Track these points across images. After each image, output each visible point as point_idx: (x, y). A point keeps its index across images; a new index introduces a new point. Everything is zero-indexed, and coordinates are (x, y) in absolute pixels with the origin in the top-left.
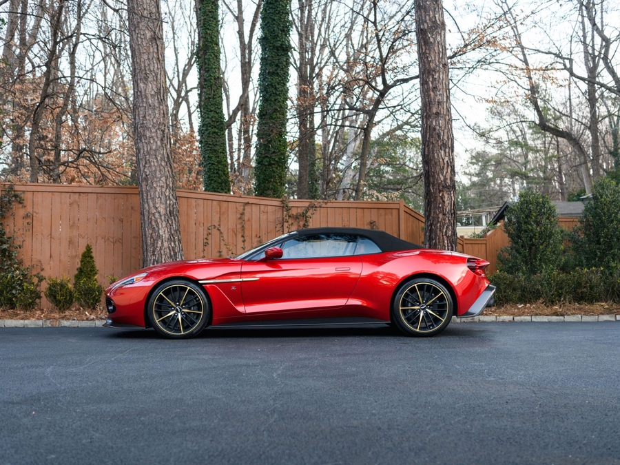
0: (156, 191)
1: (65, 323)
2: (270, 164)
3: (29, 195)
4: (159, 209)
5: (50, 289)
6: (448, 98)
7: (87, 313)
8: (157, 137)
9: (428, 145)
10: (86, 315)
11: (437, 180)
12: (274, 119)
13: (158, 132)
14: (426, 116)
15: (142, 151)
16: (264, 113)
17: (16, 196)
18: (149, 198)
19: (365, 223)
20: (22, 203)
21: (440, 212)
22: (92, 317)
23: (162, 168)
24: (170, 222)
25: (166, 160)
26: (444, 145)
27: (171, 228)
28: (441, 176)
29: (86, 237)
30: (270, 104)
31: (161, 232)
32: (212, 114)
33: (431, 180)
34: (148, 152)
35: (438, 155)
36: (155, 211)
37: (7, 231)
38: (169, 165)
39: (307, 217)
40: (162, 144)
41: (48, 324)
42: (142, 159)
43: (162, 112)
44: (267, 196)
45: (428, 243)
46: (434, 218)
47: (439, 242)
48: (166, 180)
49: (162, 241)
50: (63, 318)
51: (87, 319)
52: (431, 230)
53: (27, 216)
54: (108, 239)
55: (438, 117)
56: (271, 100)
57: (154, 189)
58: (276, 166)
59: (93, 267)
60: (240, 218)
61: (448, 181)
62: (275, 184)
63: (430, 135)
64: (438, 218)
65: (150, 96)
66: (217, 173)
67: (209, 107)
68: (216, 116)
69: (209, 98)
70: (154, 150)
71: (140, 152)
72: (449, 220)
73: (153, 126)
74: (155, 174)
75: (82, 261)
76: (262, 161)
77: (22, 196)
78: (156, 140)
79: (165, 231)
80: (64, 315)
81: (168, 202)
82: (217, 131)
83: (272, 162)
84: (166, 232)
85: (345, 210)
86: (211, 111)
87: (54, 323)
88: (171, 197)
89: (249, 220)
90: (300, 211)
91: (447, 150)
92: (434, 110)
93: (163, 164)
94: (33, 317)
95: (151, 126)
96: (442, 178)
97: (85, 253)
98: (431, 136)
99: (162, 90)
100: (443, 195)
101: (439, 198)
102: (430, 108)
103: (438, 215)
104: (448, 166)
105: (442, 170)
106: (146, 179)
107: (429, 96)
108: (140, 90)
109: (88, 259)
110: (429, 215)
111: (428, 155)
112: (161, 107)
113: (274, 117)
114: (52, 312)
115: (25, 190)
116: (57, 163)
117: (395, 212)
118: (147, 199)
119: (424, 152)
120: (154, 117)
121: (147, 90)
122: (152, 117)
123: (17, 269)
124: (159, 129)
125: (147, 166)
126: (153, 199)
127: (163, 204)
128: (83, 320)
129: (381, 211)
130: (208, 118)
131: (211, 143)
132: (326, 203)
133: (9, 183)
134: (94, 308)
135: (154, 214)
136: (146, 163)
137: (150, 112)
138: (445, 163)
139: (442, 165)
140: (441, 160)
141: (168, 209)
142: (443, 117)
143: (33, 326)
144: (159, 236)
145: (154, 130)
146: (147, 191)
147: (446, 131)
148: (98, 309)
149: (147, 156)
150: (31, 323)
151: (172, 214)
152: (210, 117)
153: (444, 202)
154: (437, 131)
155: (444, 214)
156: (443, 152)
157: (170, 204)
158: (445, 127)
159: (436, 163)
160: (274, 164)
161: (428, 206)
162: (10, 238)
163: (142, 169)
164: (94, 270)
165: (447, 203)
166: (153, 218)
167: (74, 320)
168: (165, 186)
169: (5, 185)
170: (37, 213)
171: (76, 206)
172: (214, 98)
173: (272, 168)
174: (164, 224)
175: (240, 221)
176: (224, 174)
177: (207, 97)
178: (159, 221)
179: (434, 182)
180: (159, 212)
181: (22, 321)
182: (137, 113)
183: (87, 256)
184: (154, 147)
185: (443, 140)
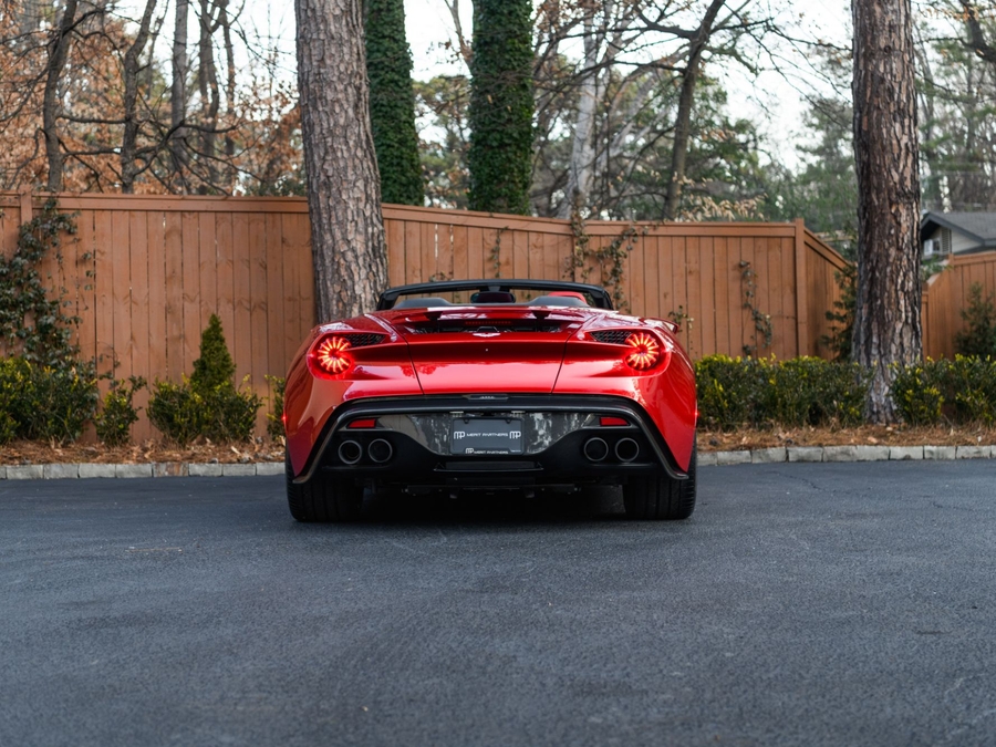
0: (347, 208)
1: (197, 469)
2: (502, 145)
3: (86, 218)
4: (354, 244)
5: (158, 403)
6: (908, 16)
7: (234, 449)
8: (347, 100)
9: (869, 113)
10: (233, 452)
11: (887, 181)
12: (507, 52)
13: (350, 90)
14: (864, 55)
15: (318, 129)
16: (488, 40)
17: (61, 219)
18: (334, 221)
19: (730, 266)
20: (73, 234)
21: (891, 245)
22: (246, 456)
23: (357, 161)
24: (374, 269)
25: (365, 147)
26: (901, 113)
27: (375, 282)
28: (894, 173)
29: (198, 299)
30: (500, 21)
31: (358, 290)
32: (386, 43)
33: (875, 181)
34: (330, 132)
35: (889, 132)
36: (346, 248)
37: (47, 287)
38: (369, 156)
39: (618, 255)
40: (356, 113)
41: (163, 471)
42: (317, 145)
43: (355, 50)
44: (498, 209)
45: (865, 306)
46: (878, 255)
47: (889, 303)
48: (365, 186)
49: (361, 307)
50: (191, 458)
51: (239, 461)
52: (873, 281)
53: (83, 260)
54: (240, 303)
55: (890, 55)
56: (502, 14)
57: (342, 205)
58: (514, 148)
59: (226, 358)
60: (491, 259)
61: (908, 183)
62: (511, 185)
63: (872, 92)
64: (888, 256)
65: (331, 16)
66: (398, 164)
67: (380, 29)
68: (395, 46)
69: (380, 10)
70: (342, 127)
71: (312, 131)
72: (909, 260)
73: (339, 78)
74: (346, 175)
75: (204, 348)
76: (484, 139)
77: (73, 219)
78: (346, 106)
79: (364, 288)
80: (190, 453)
81: (370, 230)
82: (396, 77)
83: (507, 141)
84: (368, 288)
85: (690, 241)
86: (384, 37)
87: (175, 469)
88: (375, 220)
89: (507, 263)
90: (605, 243)
91: (906, 122)
92: (882, 43)
93: (360, 154)
94: (128, 459)
95: (335, 79)
96: (896, 177)
97: (209, 331)
98: (876, 93)
99: (354, 7)
100: (897, 210)
101: (889, 217)
102: (873, 38)
103: (887, 250)
104: (907, 154)
105: (896, 161)
106: (327, 185)
107: (871, 13)
108: (311, 5)
109: (217, 344)
110: (869, 251)
111: (868, 132)
112: (354, 40)
113: (508, 47)
114: (164, 446)
115: (78, 207)
116: (129, 152)
117: (787, 243)
118: (330, 224)
119: (860, 126)
120: (342, 61)
121: (326, 7)
122: (338, 60)
123: (72, 364)
124: (350, 84)
125: (329, 158)
126: (342, 224)
127: (360, 233)
128: (231, 462)
129: (761, 242)
130: (378, 51)
131: (385, 102)
132: (655, 227)
133: (48, 194)
134: (246, 440)
135: (343, 254)
136: (326, 153)
137: (333, 51)
138: (903, 146)
139: (896, 152)
140: (894, 142)
141: (370, 244)
142: (898, 56)
143: (133, 476)
144: (354, 297)
145: (341, 87)
146: (329, 209)
147: (904, 84)
148: (253, 442)
149: (329, 139)
150: (127, 469)
151: (377, 253)
152: (382, 48)
153: (899, 224)
154: (887, 84)
155: (899, 249)
156: (898, 126)
157: (373, 234)
158: (903, 77)
159: (884, 148)
160: (510, 145)
161: (866, 233)
162: (54, 303)
163: (318, 164)
164: (228, 366)
165: (904, 225)
166: (342, 261)
167: (213, 462)
168: (364, 198)
169: (40, 197)
170: (103, 254)
171: (175, 238)
172: (389, 10)
173: (506, 152)
174: (363, 272)
175: (489, 266)
176: (412, 166)
177: (375, 7)
178: (353, 266)
179: (880, 184)
180: (353, 250)
181: (111, 467)
182: (306, 52)
183: (213, 337)
184: (342, 121)
185: (898, 103)
